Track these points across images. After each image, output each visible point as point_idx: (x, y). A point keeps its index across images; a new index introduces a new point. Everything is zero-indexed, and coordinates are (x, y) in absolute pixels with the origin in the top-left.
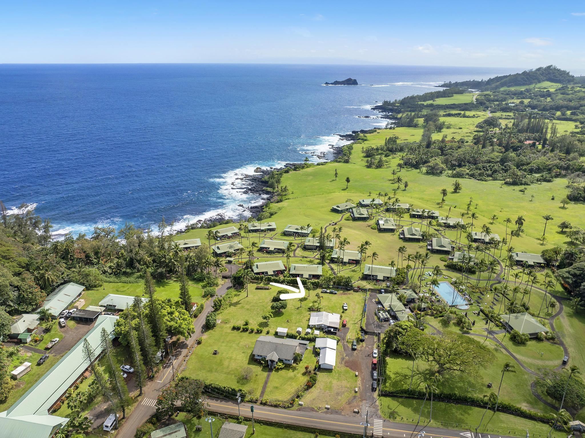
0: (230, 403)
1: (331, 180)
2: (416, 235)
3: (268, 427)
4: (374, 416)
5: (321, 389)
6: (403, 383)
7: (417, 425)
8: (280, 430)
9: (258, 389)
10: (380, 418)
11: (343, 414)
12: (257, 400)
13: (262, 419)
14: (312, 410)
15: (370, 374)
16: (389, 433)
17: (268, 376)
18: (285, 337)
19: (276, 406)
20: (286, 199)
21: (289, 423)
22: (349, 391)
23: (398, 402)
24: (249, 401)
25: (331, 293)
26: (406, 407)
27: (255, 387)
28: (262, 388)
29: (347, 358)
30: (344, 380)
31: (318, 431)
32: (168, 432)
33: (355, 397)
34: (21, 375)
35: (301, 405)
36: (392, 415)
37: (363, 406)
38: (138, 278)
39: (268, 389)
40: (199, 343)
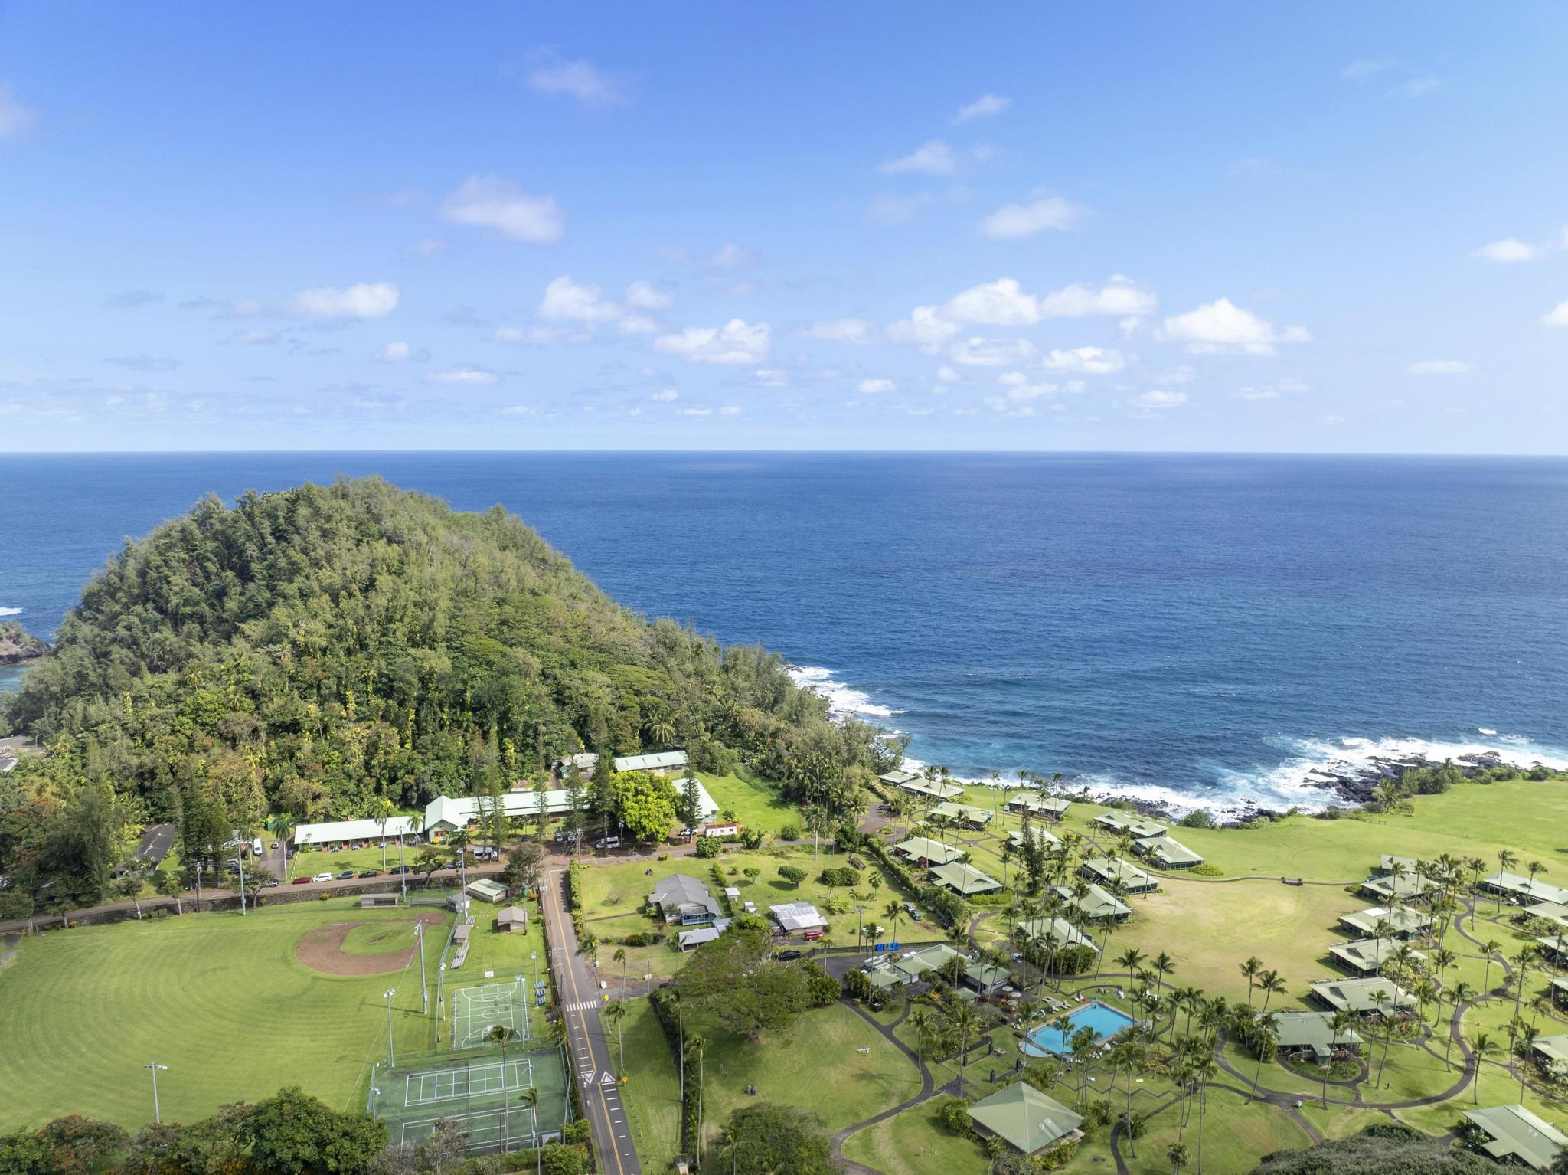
0: (564, 907)
2: (1361, 957)
3: (541, 941)
8: (542, 948)
9: (602, 915)
12: (578, 920)
13: (548, 931)
17: (631, 914)
18: (725, 904)
19: (577, 933)
24: (573, 917)
28: (604, 917)
30: (665, 966)
31: (552, 970)
32: (493, 886)
37: (619, 989)
38: (770, 787)
39: (606, 921)
40: (660, 859)
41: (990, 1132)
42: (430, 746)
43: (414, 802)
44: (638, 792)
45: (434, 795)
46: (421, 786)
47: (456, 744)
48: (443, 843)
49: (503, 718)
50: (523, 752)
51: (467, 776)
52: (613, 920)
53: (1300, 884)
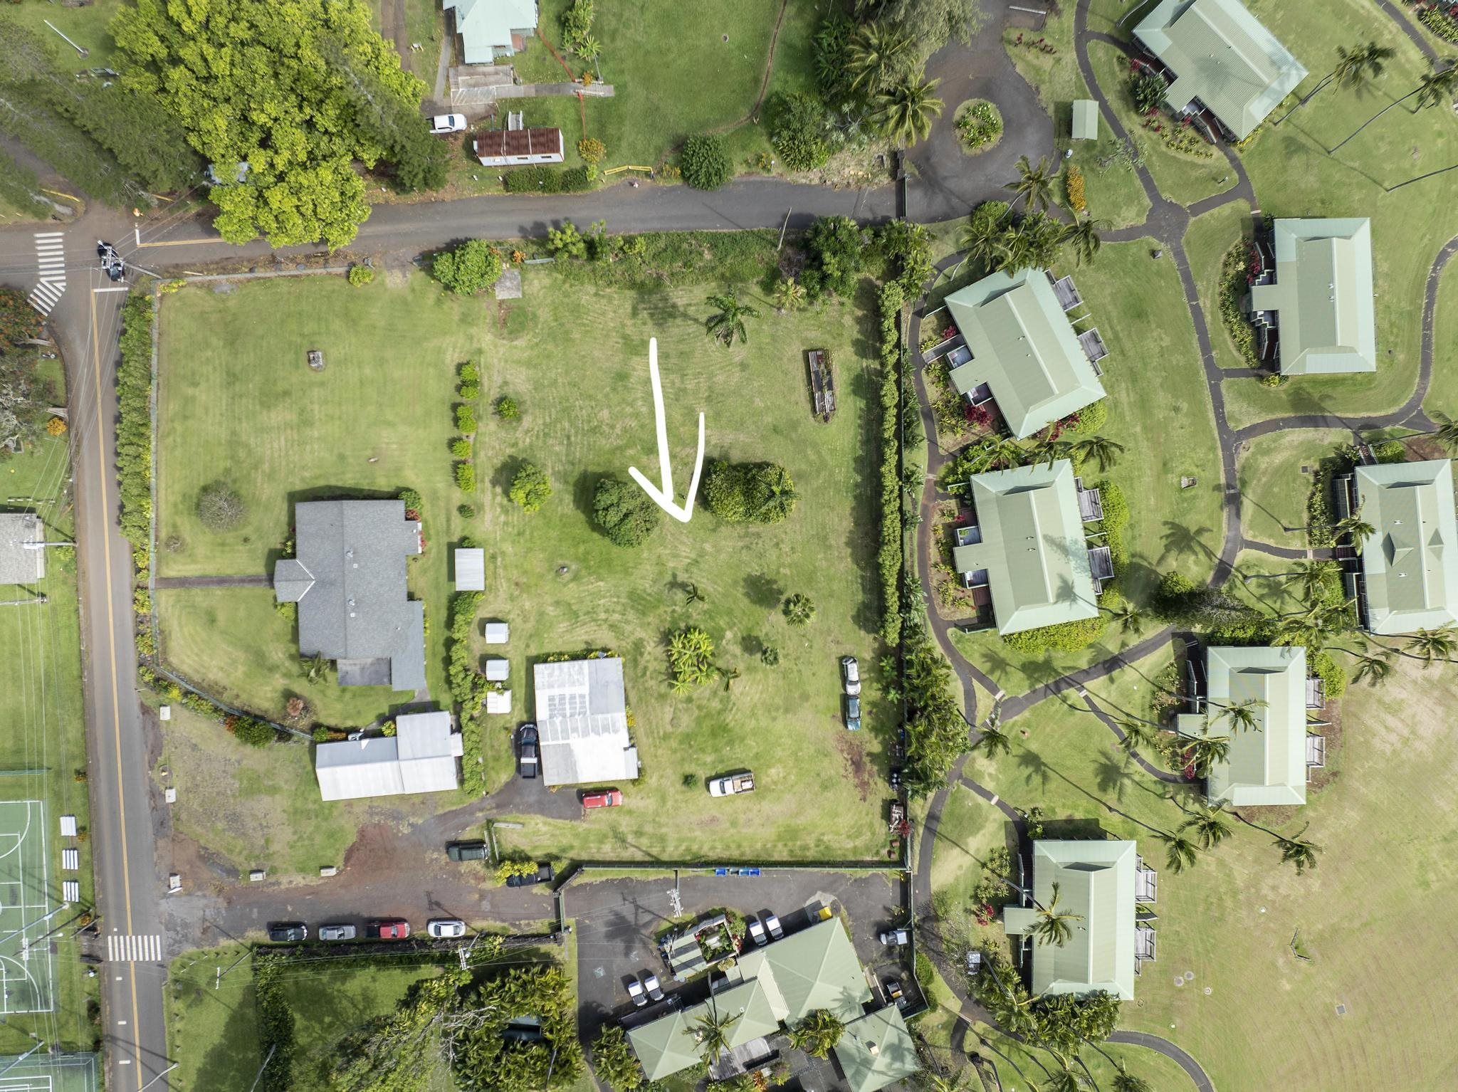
4: (172, 934)
5: (239, 762)
6: (327, 1020)
7: (165, 1058)
9: (194, 562)
10: (170, 951)
11: (161, 843)
14: (156, 750)
15: (346, 913)
16: (119, 979)
22: (257, 852)
23: (242, 1005)
26: (227, 1030)
27: (201, 551)
28: (198, 573)
29: (406, 830)
33: (233, 872)
36: (188, 989)
37: (204, 902)
52: (215, 595)
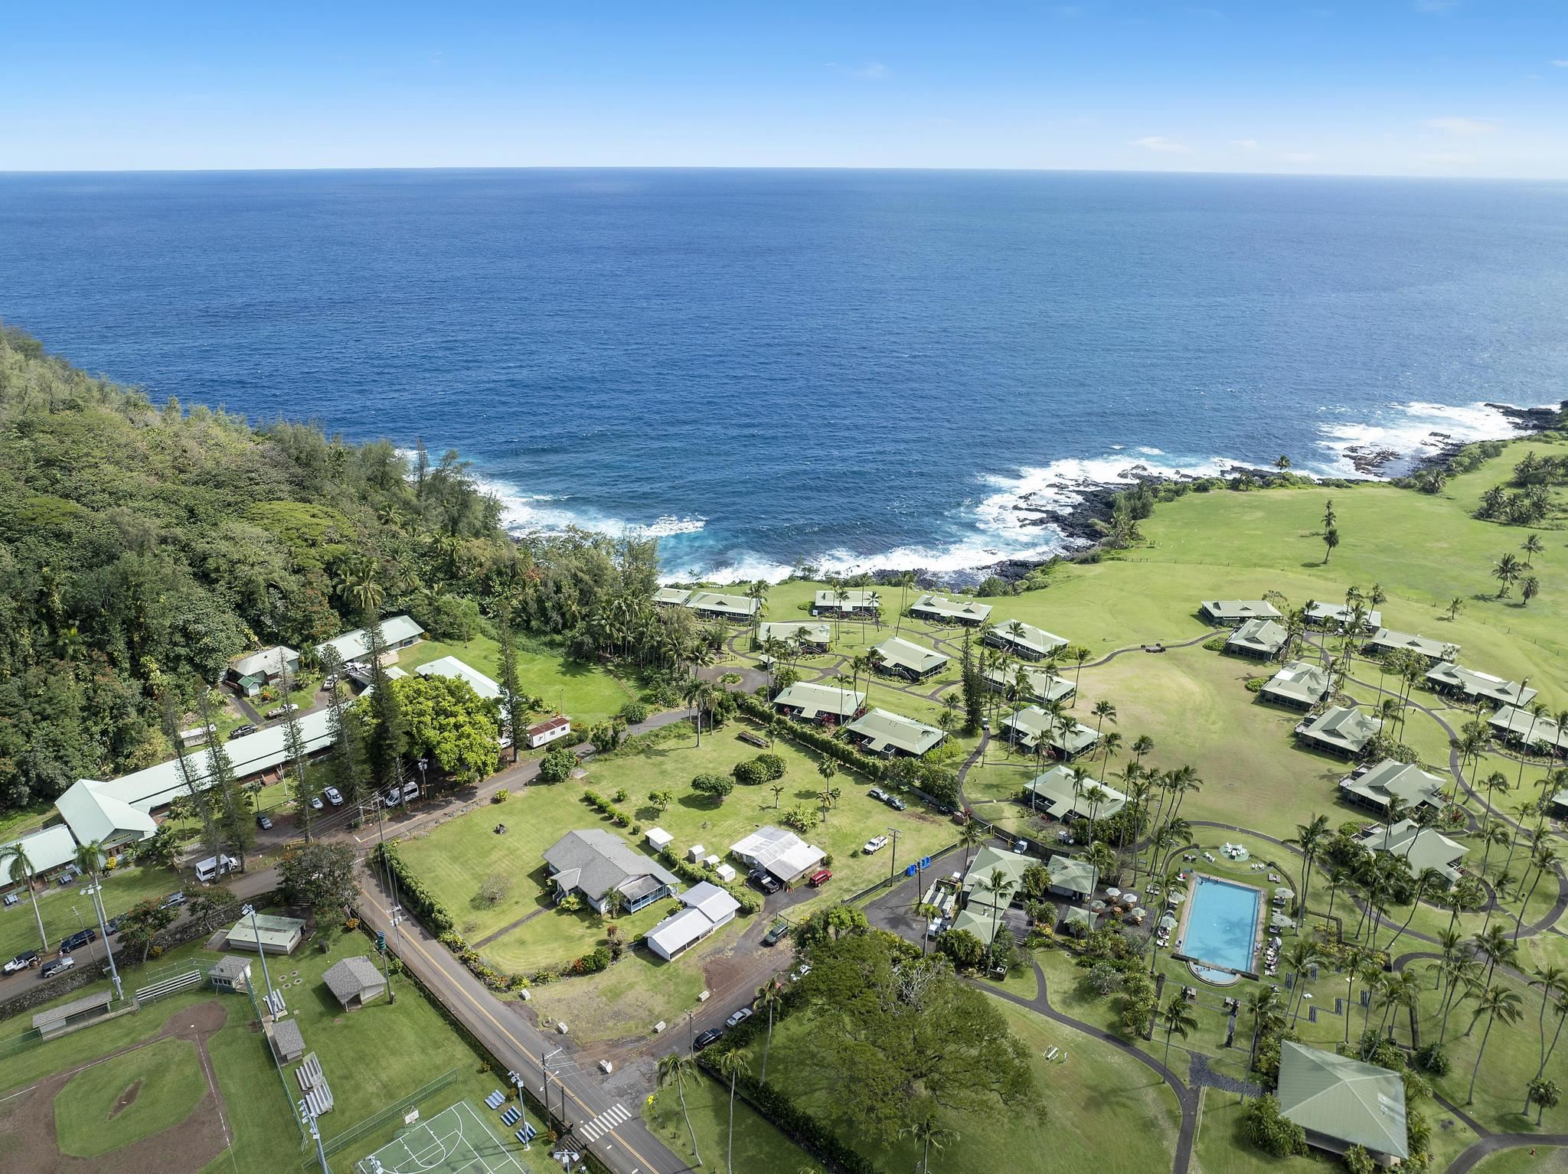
0: (417, 930)
1: (1307, 532)
2: (1343, 737)
3: (427, 1007)
4: (627, 1097)
5: (596, 988)
7: (689, 1168)
8: (438, 1022)
10: (635, 1106)
11: (577, 1057)
12: (461, 949)
13: (428, 985)
14: (533, 1017)
16: (609, 1147)
17: (535, 914)
18: (656, 856)
19: (479, 975)
20: (1113, 559)
21: (460, 1018)
22: (648, 1020)
23: (716, 1098)
24: (448, 944)
25: (889, 803)
27: (490, 923)
28: (496, 931)
29: (730, 953)
30: (664, 996)
31: (493, 1062)
32: (269, 925)
33: (640, 1039)
34: (193, 743)
35: (522, 997)
36: (667, 1118)
37: (634, 1065)
38: (545, 644)
39: (505, 938)
40: (496, 801)
41: (1346, 1145)
42: (19, 700)
43: (25, 801)
44: (440, 712)
45: (62, 782)
46: (33, 774)
47: (70, 690)
48: (124, 864)
49: (131, 625)
50: (174, 670)
51: (104, 733)
52: (517, 932)
53: (1162, 650)
